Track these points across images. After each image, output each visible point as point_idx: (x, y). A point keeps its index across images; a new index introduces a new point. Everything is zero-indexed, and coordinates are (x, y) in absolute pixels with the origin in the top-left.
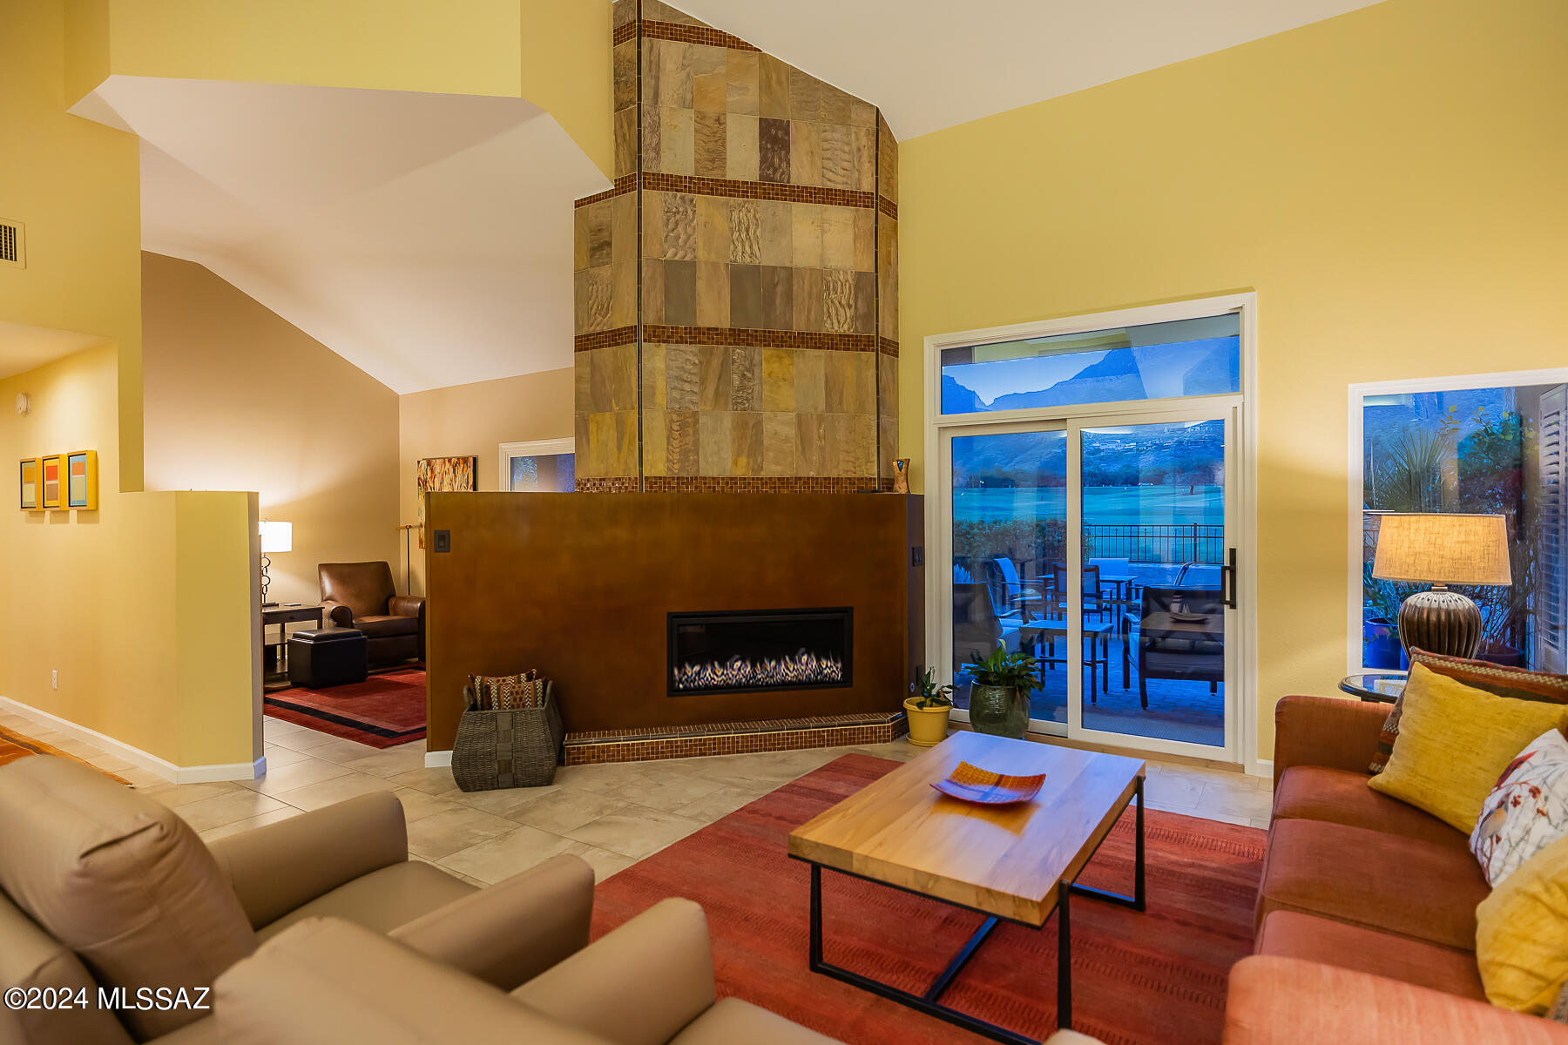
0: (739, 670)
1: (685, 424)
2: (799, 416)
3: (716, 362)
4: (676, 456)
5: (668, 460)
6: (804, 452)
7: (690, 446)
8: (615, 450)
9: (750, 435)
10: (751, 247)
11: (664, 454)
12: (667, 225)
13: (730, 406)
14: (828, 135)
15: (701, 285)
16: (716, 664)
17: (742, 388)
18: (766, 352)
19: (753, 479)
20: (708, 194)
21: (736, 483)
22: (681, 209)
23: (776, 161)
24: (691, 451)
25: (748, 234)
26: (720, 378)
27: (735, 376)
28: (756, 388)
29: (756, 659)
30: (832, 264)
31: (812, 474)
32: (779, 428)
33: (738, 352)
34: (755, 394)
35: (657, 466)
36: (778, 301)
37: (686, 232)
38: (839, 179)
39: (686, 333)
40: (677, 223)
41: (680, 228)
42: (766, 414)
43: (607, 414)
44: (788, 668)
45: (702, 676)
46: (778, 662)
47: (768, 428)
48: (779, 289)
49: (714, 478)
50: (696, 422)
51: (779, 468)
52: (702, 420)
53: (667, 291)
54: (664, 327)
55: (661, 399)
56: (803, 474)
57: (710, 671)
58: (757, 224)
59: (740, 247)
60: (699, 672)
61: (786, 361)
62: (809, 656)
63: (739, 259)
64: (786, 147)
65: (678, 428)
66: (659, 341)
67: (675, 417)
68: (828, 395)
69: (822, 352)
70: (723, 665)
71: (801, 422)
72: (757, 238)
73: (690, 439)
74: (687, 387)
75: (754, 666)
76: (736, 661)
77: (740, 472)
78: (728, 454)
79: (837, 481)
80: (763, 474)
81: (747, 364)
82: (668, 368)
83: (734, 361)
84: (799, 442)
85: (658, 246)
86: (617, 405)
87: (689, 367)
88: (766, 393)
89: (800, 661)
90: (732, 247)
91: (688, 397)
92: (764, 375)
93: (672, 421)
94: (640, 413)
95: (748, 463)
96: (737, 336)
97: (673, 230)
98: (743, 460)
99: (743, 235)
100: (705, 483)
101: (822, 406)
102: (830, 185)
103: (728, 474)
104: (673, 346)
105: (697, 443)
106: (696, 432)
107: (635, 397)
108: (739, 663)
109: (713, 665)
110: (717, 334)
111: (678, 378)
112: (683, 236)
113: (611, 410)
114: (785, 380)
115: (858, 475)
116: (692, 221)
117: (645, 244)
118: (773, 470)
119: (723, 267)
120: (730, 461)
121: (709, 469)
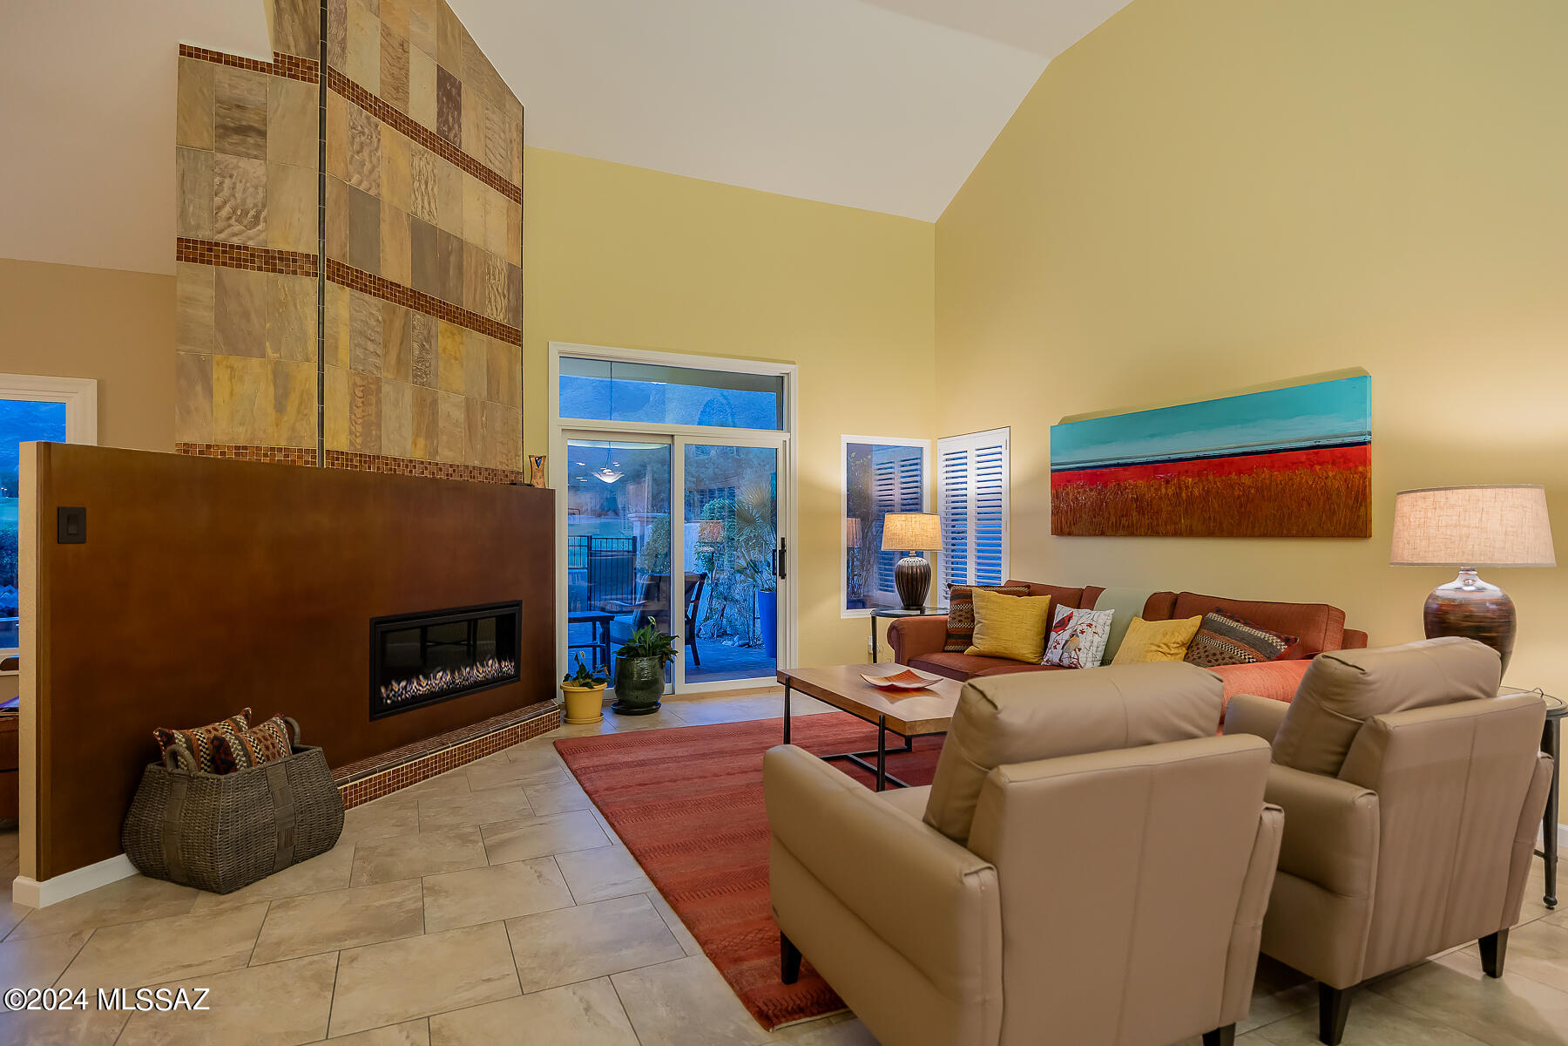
0: (441, 679)
1: (367, 392)
2: (467, 399)
3: (398, 324)
4: (359, 428)
5: (351, 433)
6: (470, 440)
7: (373, 418)
8: (271, 410)
9: (427, 410)
10: (429, 203)
11: (346, 424)
12: (352, 144)
13: (411, 378)
14: (491, 115)
15: (385, 228)
16: (421, 677)
17: (421, 360)
18: (442, 324)
19: (430, 463)
20: (392, 125)
21: (415, 467)
22: (366, 130)
23: (451, 120)
24: (371, 424)
25: (426, 188)
26: (401, 344)
27: (415, 345)
28: (433, 363)
29: (454, 668)
30: (493, 249)
31: (477, 463)
32: (451, 410)
33: (418, 317)
34: (432, 368)
35: (339, 439)
36: (451, 272)
37: (371, 162)
38: (497, 163)
39: (370, 282)
40: (362, 145)
41: (366, 153)
42: (441, 393)
43: (255, 362)
44: (478, 672)
45: (408, 689)
46: (472, 669)
47: (443, 407)
48: (453, 259)
49: (395, 459)
50: (379, 390)
51: (450, 454)
52: (386, 388)
53: (352, 224)
54: (348, 268)
55: (344, 355)
56: (470, 463)
57: (415, 684)
58: (435, 181)
59: (420, 199)
60: (406, 687)
61: (457, 338)
62: (493, 660)
63: (419, 212)
64: (458, 108)
65: (361, 394)
66: (343, 283)
67: (358, 381)
68: (489, 382)
69: (485, 337)
70: (427, 677)
71: (469, 408)
72: (434, 195)
73: (372, 410)
74: (371, 347)
75: (453, 673)
76: (439, 672)
77: (418, 454)
78: (408, 431)
79: (494, 472)
80: (438, 459)
81: (426, 332)
82: (352, 319)
83: (414, 328)
84: (467, 427)
85: (342, 165)
87: (374, 323)
88: (441, 369)
89: (487, 665)
90: (413, 196)
91: (372, 359)
92: (440, 350)
93: (355, 384)
94: (321, 368)
95: (426, 446)
96: (417, 300)
97: (358, 153)
98: (421, 442)
99: (423, 187)
100: (387, 464)
101: (485, 393)
102: (491, 167)
103: (408, 457)
104: (358, 294)
105: (379, 414)
106: (379, 402)
107: (312, 347)
108: (440, 674)
109: (418, 679)
110: (399, 292)
111: (361, 333)
112: (368, 166)
113: (263, 356)
114: (456, 359)
115: (509, 468)
116: (377, 149)
117: (330, 157)
118: (446, 456)
119: (404, 216)
120: (410, 441)
121: (391, 449)
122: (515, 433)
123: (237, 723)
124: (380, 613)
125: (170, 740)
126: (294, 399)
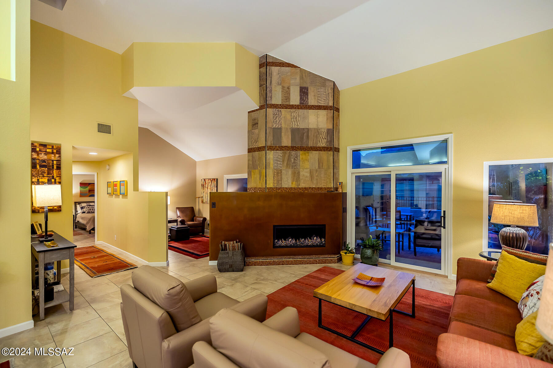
0: (291, 242)
1: (278, 173)
2: (310, 170)
3: (287, 156)
4: (276, 182)
5: (273, 183)
6: (312, 180)
7: (280, 179)
8: (259, 180)
9: (296, 176)
10: (297, 123)
11: (272, 181)
12: (274, 118)
13: (291, 168)
14: (319, 90)
15: (283, 134)
17: (294, 163)
18: (301, 152)
19: (297, 188)
20: (285, 109)
21: (292, 189)
22: (278, 113)
23: (304, 98)
24: (279, 180)
25: (296, 119)
26: (288, 160)
27: (292, 159)
28: (298, 162)
30: (320, 127)
31: (314, 186)
32: (305, 173)
33: (293, 153)
34: (298, 164)
35: (271, 184)
36: (305, 138)
37: (279, 120)
38: (322, 102)
39: (279, 148)
40: (276, 117)
41: (277, 119)
42: (301, 170)
43: (257, 170)
44: (309, 241)
46: (305, 240)
47: (301, 173)
48: (305, 134)
49: (286, 188)
50: (281, 172)
51: (304, 185)
52: (283, 171)
53: (274, 136)
54: (273, 146)
55: (272, 166)
56: (311, 187)
58: (299, 117)
59: (294, 123)
61: (307, 155)
62: (317, 237)
63: (294, 127)
64: (307, 94)
65: (276, 174)
66: (271, 150)
67: (275, 171)
68: (319, 164)
69: (317, 152)
71: (311, 172)
72: (299, 121)
73: (279, 177)
74: (279, 163)
75: (296, 240)
76: (290, 239)
77: (294, 185)
78: (290, 181)
79: (321, 188)
80: (300, 187)
81: (296, 156)
82: (274, 157)
83: (292, 155)
84: (310, 177)
85: (271, 124)
86: (260, 167)
87: (279, 157)
88: (301, 164)
89: (314, 239)
90: (292, 123)
91: (279, 165)
92: (301, 159)
93: (274, 172)
94: (266, 170)
95: (296, 184)
96: (293, 148)
97: (275, 119)
98: (294, 183)
99: (295, 120)
100: (284, 189)
101: (317, 167)
102: (320, 105)
103: (290, 187)
104: (275, 151)
105: (281, 178)
106: (281, 175)
107: (264, 166)
110: (287, 148)
111: (276, 160)
112: (278, 121)
113: (258, 169)
114: (306, 160)
115: (327, 187)
116: (281, 116)
117: (268, 123)
118: (302, 185)
119: (289, 129)
120: (291, 183)
121: (285, 185)
124: (276, 224)
126: (262, 177)
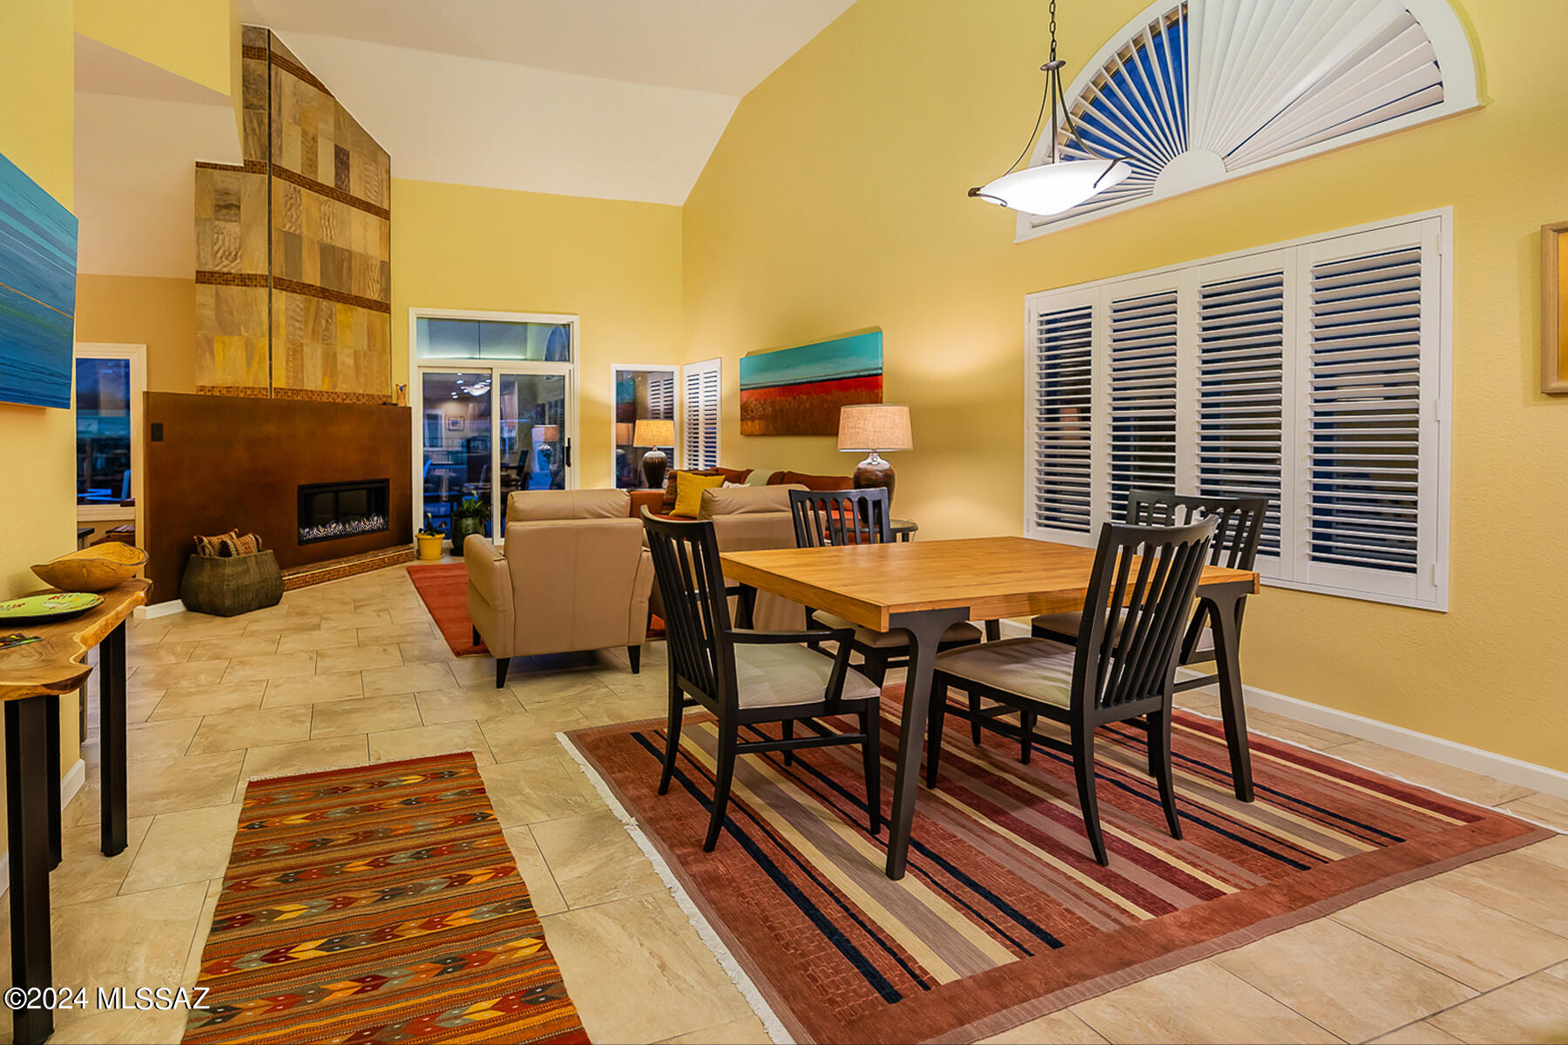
0: (335, 528)
1: (296, 352)
2: (355, 351)
3: (312, 310)
4: (291, 374)
5: (287, 376)
6: (357, 377)
7: (299, 367)
9: (330, 360)
10: (330, 232)
11: (285, 372)
12: (286, 206)
13: (320, 340)
14: (369, 166)
15: (305, 252)
16: (319, 526)
17: (327, 329)
18: (339, 306)
19: (332, 393)
20: (309, 189)
21: (323, 396)
22: (293, 196)
23: (343, 176)
24: (297, 369)
25: (330, 222)
26: (315, 321)
27: (323, 321)
28: (334, 331)
29: (345, 521)
30: (371, 253)
31: (361, 391)
32: (345, 359)
33: (325, 304)
34: (333, 335)
35: (280, 382)
36: (344, 273)
37: (297, 214)
38: (372, 197)
39: (297, 286)
40: (291, 205)
41: (293, 209)
42: (339, 349)
43: (237, 337)
44: (365, 524)
45: (313, 533)
46: (360, 522)
47: (340, 358)
48: (345, 264)
49: (311, 391)
50: (302, 350)
51: (345, 386)
52: (305, 349)
53: (286, 254)
54: (285, 279)
55: (283, 332)
56: (357, 392)
57: (317, 530)
58: (334, 217)
59: (325, 231)
61: (349, 314)
63: (324, 239)
64: (348, 167)
65: (292, 354)
66: (282, 289)
67: (290, 346)
68: (369, 339)
69: (366, 310)
70: (325, 526)
71: (356, 356)
72: (334, 227)
73: (298, 362)
74: (297, 324)
75: (343, 525)
76: (331, 524)
77: (325, 388)
78: (319, 374)
79: (372, 396)
80: (337, 390)
81: (329, 312)
82: (287, 309)
83: (322, 310)
84: (355, 369)
85: (280, 220)
86: (247, 331)
87: (298, 310)
88: (338, 334)
89: (371, 520)
90: (320, 230)
91: (298, 332)
92: (338, 323)
93: (289, 349)
94: (270, 340)
95: (330, 382)
96: (324, 293)
97: (289, 210)
98: (327, 379)
99: (327, 223)
100: (307, 394)
101: (366, 347)
102: (369, 201)
103: (319, 389)
104: (290, 294)
105: (302, 364)
106: (302, 357)
107: (266, 328)
108: (334, 525)
109: (317, 527)
110: (313, 290)
111: (292, 318)
112: (295, 216)
113: (241, 335)
114: (348, 326)
115: (383, 394)
116: (300, 206)
117: (274, 217)
118: (342, 388)
119: (316, 243)
120: (320, 379)
121: (309, 385)
122: (386, 371)
123: (231, 536)
124: (303, 482)
125: (202, 541)
126: (256, 358)
